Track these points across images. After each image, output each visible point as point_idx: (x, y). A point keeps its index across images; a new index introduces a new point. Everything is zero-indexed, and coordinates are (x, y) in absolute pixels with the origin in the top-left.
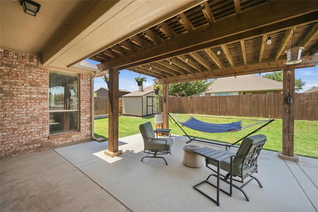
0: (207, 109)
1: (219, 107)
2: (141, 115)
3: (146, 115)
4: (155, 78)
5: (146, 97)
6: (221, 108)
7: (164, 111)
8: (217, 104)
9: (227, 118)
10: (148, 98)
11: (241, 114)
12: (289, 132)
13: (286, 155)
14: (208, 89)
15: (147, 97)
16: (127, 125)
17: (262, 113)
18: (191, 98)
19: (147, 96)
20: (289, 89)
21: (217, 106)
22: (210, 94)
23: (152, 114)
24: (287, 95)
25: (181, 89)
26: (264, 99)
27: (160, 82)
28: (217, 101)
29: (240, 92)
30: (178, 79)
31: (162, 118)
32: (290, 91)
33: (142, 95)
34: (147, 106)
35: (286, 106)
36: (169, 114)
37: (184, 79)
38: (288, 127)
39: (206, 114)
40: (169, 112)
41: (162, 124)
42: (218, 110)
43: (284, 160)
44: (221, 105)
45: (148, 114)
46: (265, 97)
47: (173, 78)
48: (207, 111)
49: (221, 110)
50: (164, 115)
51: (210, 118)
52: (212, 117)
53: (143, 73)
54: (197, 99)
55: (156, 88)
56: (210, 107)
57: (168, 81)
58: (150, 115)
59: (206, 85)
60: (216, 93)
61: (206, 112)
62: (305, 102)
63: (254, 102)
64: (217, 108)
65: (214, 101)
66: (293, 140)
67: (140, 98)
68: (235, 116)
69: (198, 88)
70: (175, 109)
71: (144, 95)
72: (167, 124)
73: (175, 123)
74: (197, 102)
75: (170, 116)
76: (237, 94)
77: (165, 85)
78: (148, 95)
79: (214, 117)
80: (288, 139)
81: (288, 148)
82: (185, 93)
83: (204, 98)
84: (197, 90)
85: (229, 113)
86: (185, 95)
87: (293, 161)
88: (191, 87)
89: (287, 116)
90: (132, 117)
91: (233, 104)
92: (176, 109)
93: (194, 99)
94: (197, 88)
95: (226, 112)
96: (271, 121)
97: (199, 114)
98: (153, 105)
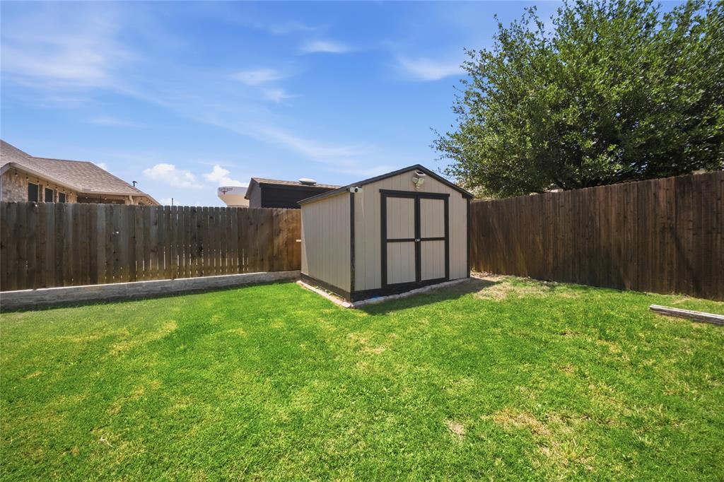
2: (349, 289)
3: (378, 285)
5: (378, 196)
10: (389, 200)
15: (385, 194)
19: (381, 191)
23: (413, 279)
45: (389, 282)
58: (404, 288)
70: (551, 259)
71: (361, 184)
78: (388, 185)
92: (556, 257)
98: (422, 237)
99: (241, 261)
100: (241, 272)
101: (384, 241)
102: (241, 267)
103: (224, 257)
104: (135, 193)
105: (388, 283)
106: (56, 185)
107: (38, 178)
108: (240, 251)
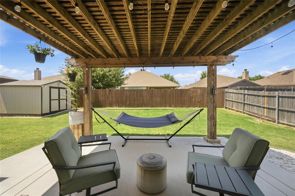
0: (126, 101)
1: (137, 100)
2: (40, 113)
4: (70, 57)
6: (138, 100)
7: (86, 106)
8: (135, 97)
9: (145, 110)
10: (52, 89)
11: (154, 106)
12: (213, 119)
13: (212, 139)
14: (125, 84)
16: (8, 133)
17: (168, 104)
18: (110, 90)
19: (49, 87)
20: (213, 82)
21: (135, 98)
22: (124, 88)
23: (58, 110)
24: (212, 87)
25: (98, 81)
26: (169, 93)
27: (78, 64)
28: (135, 94)
29: (147, 87)
30: (107, 62)
31: (83, 116)
32: (214, 83)
33: (40, 85)
34: (50, 100)
35: (211, 96)
36: (93, 110)
37: (116, 64)
38: (213, 115)
39: (125, 107)
40: (93, 107)
41: (83, 125)
42: (136, 103)
43: (212, 143)
44: (138, 97)
45: (52, 111)
46: (170, 91)
47: (99, 60)
48: (126, 103)
49: (138, 103)
50: (86, 111)
51: (129, 110)
52: (132, 109)
53: (46, 40)
54: (116, 92)
55: (70, 72)
56: (129, 100)
57: (92, 63)
58: (56, 112)
59: (123, 79)
60: (129, 87)
61: (125, 105)
62: (191, 95)
63: (163, 95)
64: (135, 100)
65: (133, 94)
66: (216, 125)
67: (37, 88)
68: (150, 107)
69: (116, 81)
71: (44, 85)
72: (90, 124)
73: (103, 121)
74: (115, 95)
75: (95, 112)
76: (145, 88)
77: (87, 69)
78: (51, 85)
79: (134, 109)
80: (213, 125)
81: (213, 133)
82: (102, 86)
83: (123, 91)
84: (115, 83)
85: (145, 105)
86: (101, 87)
87: (217, 143)
88: (109, 79)
89: (212, 105)
90: (21, 117)
91: (148, 96)
93: (113, 91)
94: (114, 82)
95: (142, 104)
96: (201, 110)
97: (118, 107)
98: (60, 99)
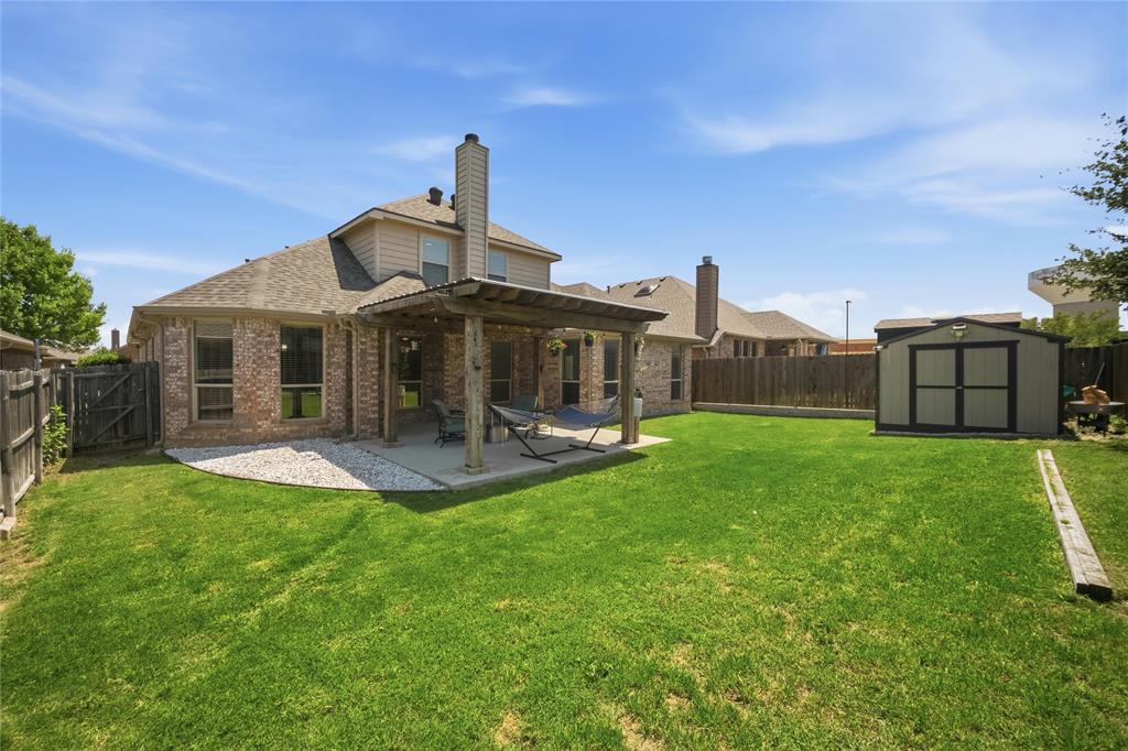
3: (906, 424)
5: (907, 349)
15: (913, 349)
19: (909, 346)
23: (951, 423)
98: (965, 384)
99: (847, 399)
100: (847, 407)
101: (913, 387)
102: (847, 403)
103: (832, 394)
104: (804, 336)
105: (918, 422)
106: (749, 338)
107: (737, 336)
108: (847, 393)
